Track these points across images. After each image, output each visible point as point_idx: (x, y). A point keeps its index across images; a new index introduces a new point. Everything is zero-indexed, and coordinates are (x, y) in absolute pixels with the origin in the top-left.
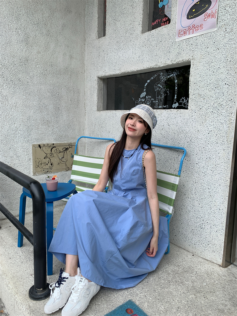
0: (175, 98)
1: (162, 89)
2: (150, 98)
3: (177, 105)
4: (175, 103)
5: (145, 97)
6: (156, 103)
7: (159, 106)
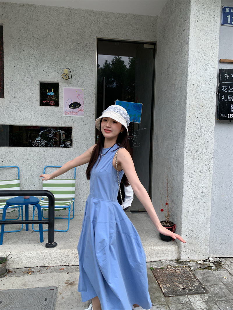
0: (62, 142)
1: (52, 137)
2: (44, 141)
3: (63, 145)
4: (62, 144)
5: (40, 140)
6: (49, 144)
7: (51, 145)
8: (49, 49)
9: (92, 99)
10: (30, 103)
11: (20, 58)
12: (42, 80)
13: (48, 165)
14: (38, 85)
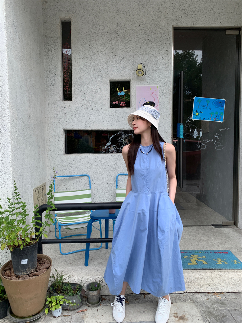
2: (115, 146)
5: (110, 146)
6: (120, 150)
8: (120, 44)
9: (168, 96)
10: (100, 105)
11: (89, 55)
12: (113, 79)
13: (120, 173)
14: (108, 85)
